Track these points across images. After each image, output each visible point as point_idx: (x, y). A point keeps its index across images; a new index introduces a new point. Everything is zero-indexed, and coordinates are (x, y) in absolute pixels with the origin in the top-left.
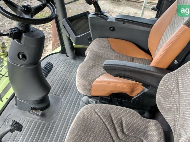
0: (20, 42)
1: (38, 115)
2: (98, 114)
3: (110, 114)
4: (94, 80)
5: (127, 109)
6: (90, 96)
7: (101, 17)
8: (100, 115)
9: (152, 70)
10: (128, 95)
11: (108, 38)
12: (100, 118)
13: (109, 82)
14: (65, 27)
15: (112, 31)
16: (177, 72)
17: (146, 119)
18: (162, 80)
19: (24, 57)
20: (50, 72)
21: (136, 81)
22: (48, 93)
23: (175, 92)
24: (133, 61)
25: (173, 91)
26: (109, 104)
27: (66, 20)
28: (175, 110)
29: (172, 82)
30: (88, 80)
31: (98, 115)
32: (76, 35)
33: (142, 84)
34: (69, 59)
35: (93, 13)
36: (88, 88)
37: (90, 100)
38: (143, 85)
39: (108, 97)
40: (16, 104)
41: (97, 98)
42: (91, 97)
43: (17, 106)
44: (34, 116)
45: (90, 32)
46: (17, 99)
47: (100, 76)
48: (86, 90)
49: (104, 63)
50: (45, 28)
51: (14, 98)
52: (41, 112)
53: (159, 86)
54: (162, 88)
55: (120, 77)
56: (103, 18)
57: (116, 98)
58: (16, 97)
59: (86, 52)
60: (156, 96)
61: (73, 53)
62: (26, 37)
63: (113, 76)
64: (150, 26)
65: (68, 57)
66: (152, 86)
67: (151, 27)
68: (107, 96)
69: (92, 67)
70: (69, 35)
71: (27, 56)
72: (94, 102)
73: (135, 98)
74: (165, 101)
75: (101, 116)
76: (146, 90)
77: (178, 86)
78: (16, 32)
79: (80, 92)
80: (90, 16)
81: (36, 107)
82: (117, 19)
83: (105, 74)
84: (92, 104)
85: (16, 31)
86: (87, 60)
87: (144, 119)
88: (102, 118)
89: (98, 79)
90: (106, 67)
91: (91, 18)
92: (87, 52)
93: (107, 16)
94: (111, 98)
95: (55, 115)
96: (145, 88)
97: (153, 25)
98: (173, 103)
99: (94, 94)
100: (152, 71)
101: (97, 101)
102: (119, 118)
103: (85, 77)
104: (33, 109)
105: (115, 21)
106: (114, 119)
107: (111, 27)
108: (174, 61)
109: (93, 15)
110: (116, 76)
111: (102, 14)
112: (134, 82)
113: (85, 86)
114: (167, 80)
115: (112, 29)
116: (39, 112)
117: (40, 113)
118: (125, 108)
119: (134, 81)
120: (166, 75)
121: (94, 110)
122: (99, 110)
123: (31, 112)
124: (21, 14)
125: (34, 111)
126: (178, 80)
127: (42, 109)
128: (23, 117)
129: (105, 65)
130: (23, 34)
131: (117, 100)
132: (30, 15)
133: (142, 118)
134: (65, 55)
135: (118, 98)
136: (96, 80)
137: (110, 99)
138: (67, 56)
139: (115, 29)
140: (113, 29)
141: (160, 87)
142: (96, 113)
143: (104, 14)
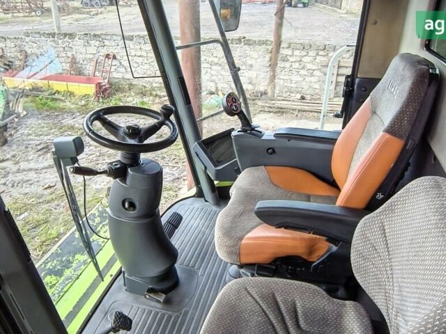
0: (125, 183)
1: (159, 302)
2: (252, 296)
3: (274, 295)
4: (244, 235)
5: (304, 283)
6: (239, 264)
7: (251, 134)
8: (257, 297)
9: (338, 212)
10: (305, 260)
11: (265, 166)
12: (257, 302)
13: (268, 238)
14: (197, 155)
15: (271, 154)
16: (380, 212)
17: (338, 301)
18: (357, 228)
19: (132, 205)
20: (177, 228)
21: (314, 234)
22: (175, 262)
23: (381, 247)
24: (309, 201)
25: (378, 246)
26: (272, 277)
27: (199, 144)
28: (385, 281)
29: (374, 231)
30: (233, 237)
31: (253, 298)
32: (216, 166)
33: (325, 238)
34: (209, 205)
35: (240, 129)
36: (235, 251)
37: (242, 270)
38: (327, 240)
39: (270, 264)
40: (125, 285)
41: (252, 267)
42: (241, 266)
43: (125, 288)
44: (153, 303)
45: (237, 159)
46: (126, 275)
47: (253, 228)
48: (230, 253)
49: (257, 206)
50: (177, 163)
51: (122, 274)
52: (164, 296)
53: (353, 240)
54: (358, 243)
55: (286, 227)
56: (254, 134)
57: (284, 266)
58: (124, 272)
59: (231, 191)
60: (350, 258)
61: (215, 196)
62: (134, 174)
63: (274, 227)
64: (332, 141)
65: (207, 203)
66: (343, 241)
67: (334, 144)
68: (269, 262)
69: (241, 215)
70: (206, 167)
71: (137, 204)
72: (249, 274)
73: (315, 264)
74: (367, 266)
75: (258, 300)
76: (335, 248)
77: (385, 236)
78: (118, 168)
79: (222, 258)
80: (234, 133)
81: (157, 287)
82: (277, 135)
83: (261, 226)
84: (245, 278)
85: (118, 166)
86: (231, 204)
87: (335, 300)
88: (261, 302)
89: (250, 235)
90: (261, 212)
91: (235, 136)
92: (233, 192)
93: (261, 132)
94: (277, 266)
95: (187, 300)
96: (331, 245)
97: (336, 140)
98: (380, 268)
99: (245, 260)
100: (339, 215)
101: (253, 272)
102: (289, 302)
103: (228, 232)
104: (151, 291)
105: (274, 138)
106: (281, 303)
107: (269, 149)
108: (375, 194)
109: (239, 131)
110: (279, 226)
111: (253, 129)
112: (311, 235)
113: (229, 247)
114: (365, 227)
115: (270, 151)
116: (160, 295)
117: (162, 298)
118: (300, 282)
119: (310, 233)
120: (363, 219)
121: (246, 289)
122: (254, 288)
123: (148, 297)
124: (124, 139)
125: (152, 295)
126: (384, 226)
127: (165, 292)
128: (136, 306)
129: (258, 208)
130: (129, 169)
131: (288, 269)
132: (137, 140)
133: (331, 299)
134: (203, 199)
135: (288, 266)
136: (247, 236)
137: (274, 267)
138: (206, 201)
139: (276, 150)
140: (272, 151)
141: (355, 241)
142: (250, 294)
143: (256, 129)
